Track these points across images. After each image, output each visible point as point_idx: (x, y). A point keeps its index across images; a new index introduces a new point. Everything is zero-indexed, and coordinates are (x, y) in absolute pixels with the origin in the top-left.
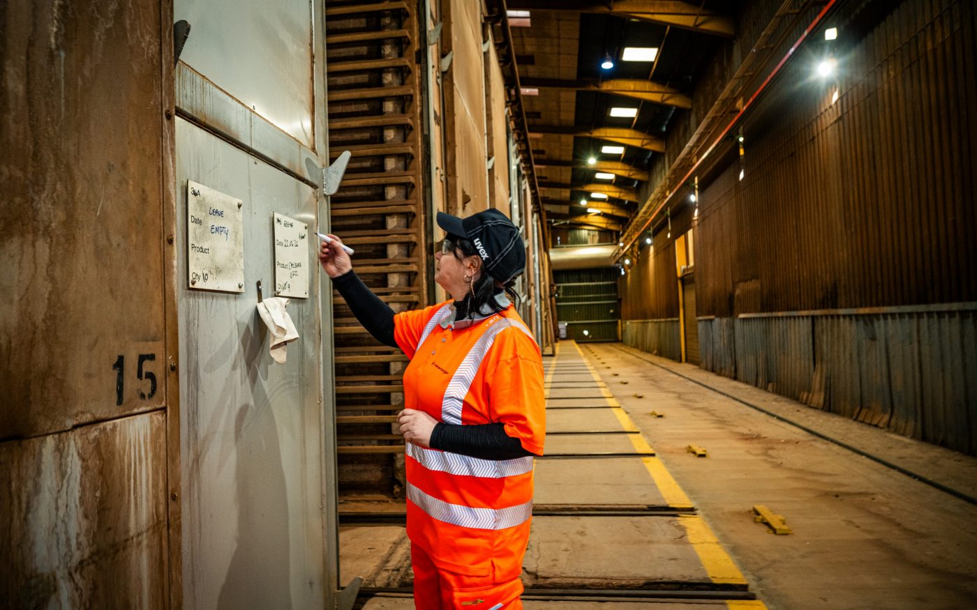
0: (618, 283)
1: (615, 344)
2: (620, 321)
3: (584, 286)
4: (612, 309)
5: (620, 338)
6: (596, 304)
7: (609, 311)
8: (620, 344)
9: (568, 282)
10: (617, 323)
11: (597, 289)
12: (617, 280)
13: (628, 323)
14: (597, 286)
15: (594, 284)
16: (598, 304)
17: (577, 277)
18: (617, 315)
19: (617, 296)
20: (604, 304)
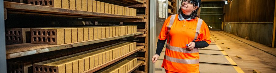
0: (224, 7)
1: (220, 31)
2: (223, 22)
3: (210, 8)
4: (220, 18)
5: (223, 29)
6: (214, 16)
7: (219, 18)
8: (222, 32)
9: (203, 7)
10: (222, 23)
11: (215, 10)
12: (223, 7)
13: (228, 23)
14: (215, 8)
15: (213, 8)
16: (215, 16)
17: (207, 5)
18: (222, 20)
19: (223, 13)
20: (217, 16)
